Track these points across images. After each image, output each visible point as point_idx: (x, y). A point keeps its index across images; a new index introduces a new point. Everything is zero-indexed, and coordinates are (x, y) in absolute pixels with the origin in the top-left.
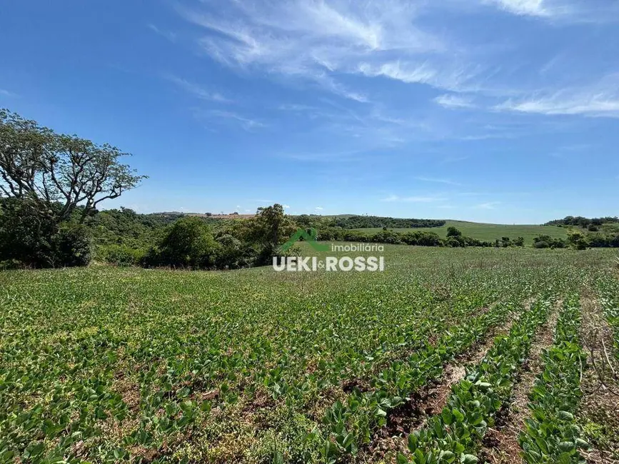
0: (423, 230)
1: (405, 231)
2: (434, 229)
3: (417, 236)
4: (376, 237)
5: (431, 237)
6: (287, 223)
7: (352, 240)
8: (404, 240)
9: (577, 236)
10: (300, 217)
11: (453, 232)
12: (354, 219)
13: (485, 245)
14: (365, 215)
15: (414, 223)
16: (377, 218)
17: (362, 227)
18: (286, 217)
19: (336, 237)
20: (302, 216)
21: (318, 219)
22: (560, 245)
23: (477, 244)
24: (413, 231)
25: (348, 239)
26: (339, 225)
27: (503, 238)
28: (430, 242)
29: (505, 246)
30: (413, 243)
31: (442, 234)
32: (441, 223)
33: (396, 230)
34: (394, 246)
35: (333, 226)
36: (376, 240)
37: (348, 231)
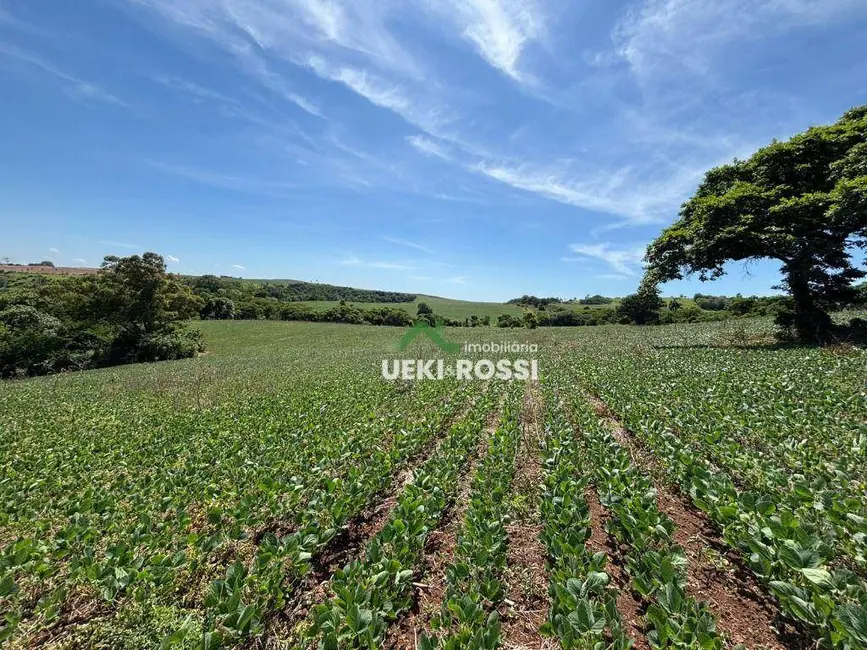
0: (390, 306)
1: (368, 307)
2: (403, 305)
3: (383, 314)
4: (330, 314)
5: (399, 315)
6: (172, 289)
7: (294, 319)
8: (367, 319)
9: (530, 315)
10: (201, 278)
11: (424, 310)
12: (297, 287)
13: (456, 324)
14: (314, 282)
15: (381, 297)
16: (332, 287)
17: (312, 299)
18: (170, 277)
19: (268, 314)
20: (206, 277)
21: (237, 283)
22: (517, 324)
23: (449, 324)
24: (379, 306)
25: (286, 316)
26: (272, 295)
27: (473, 317)
28: (398, 321)
29: (474, 326)
30: (379, 322)
31: (411, 310)
32: (410, 298)
33: (357, 305)
34: (354, 327)
35: (262, 295)
36: (329, 318)
37: (286, 305)
